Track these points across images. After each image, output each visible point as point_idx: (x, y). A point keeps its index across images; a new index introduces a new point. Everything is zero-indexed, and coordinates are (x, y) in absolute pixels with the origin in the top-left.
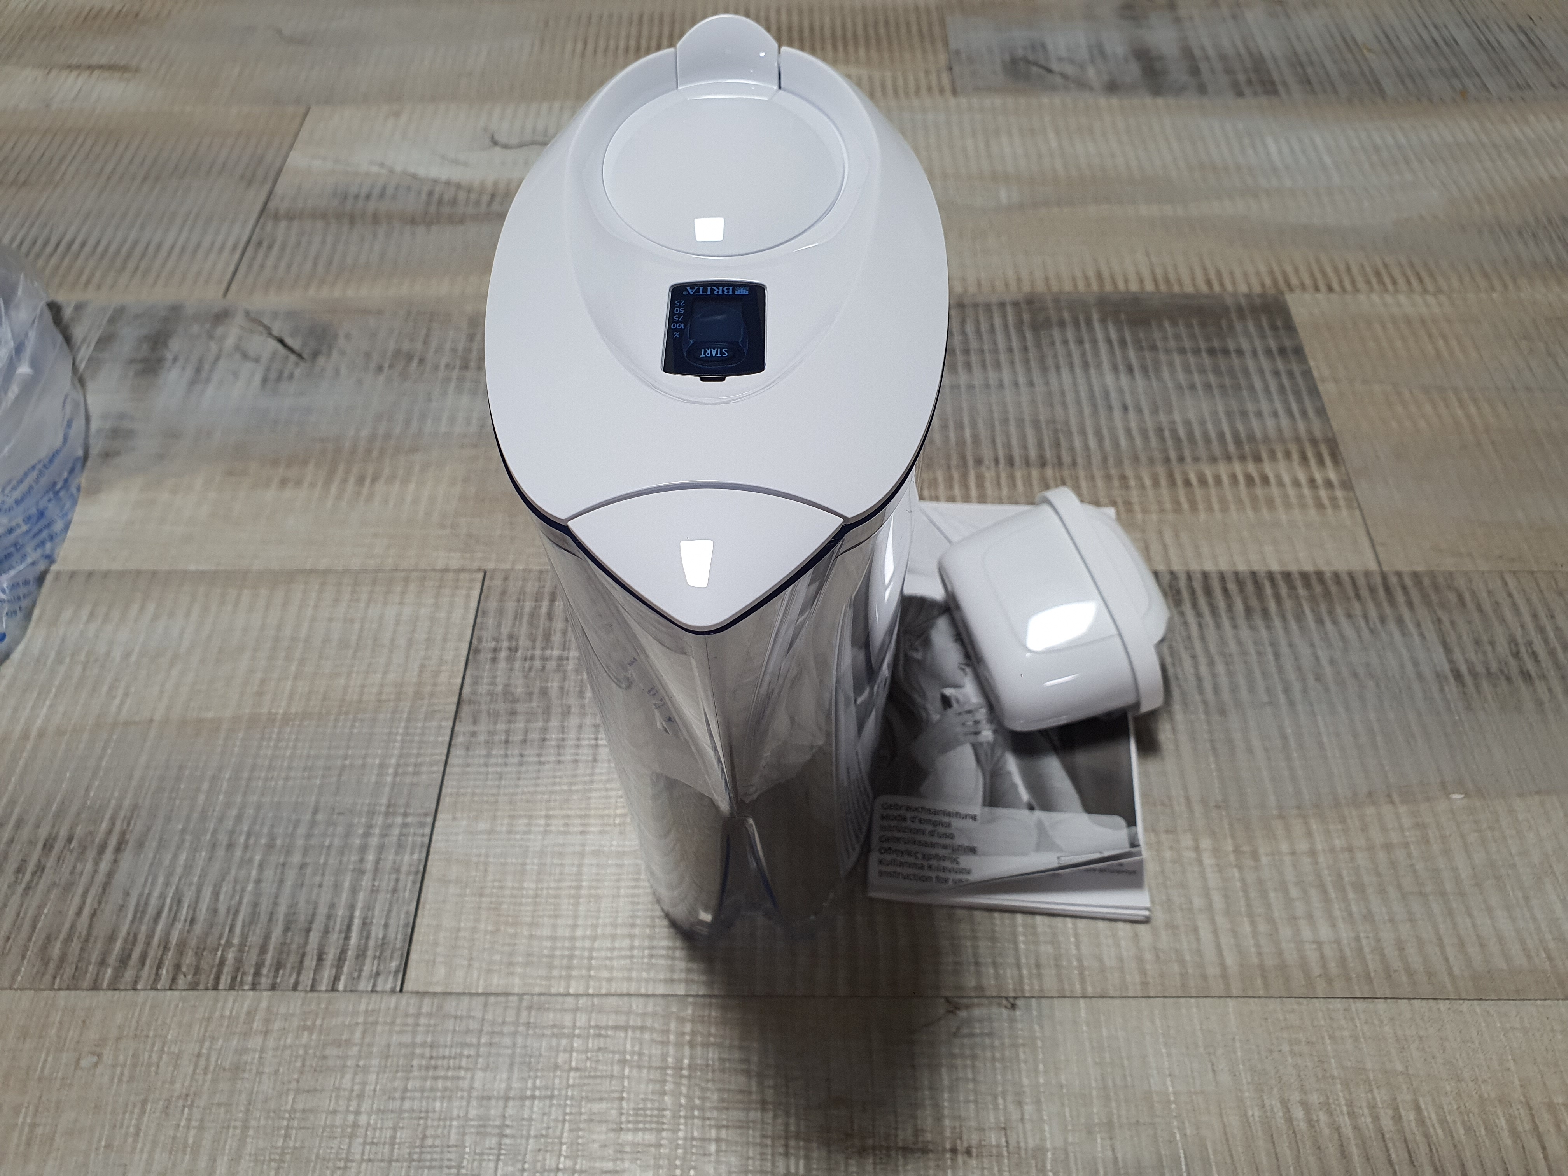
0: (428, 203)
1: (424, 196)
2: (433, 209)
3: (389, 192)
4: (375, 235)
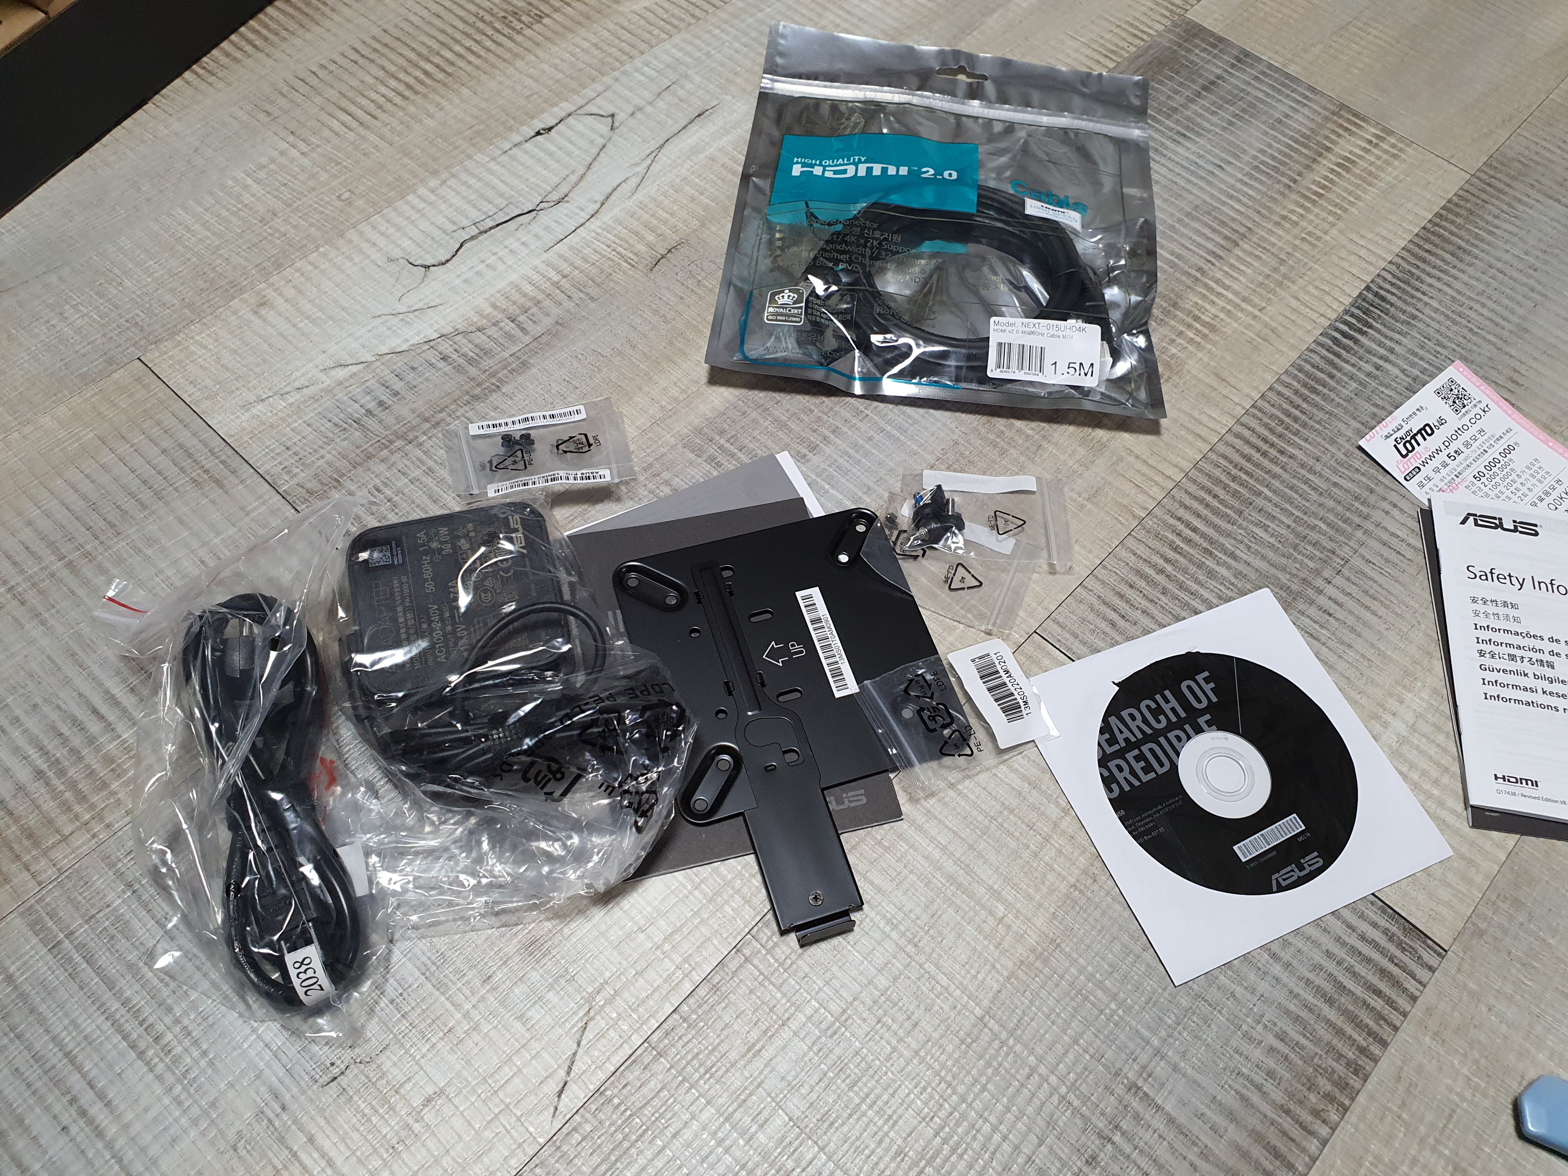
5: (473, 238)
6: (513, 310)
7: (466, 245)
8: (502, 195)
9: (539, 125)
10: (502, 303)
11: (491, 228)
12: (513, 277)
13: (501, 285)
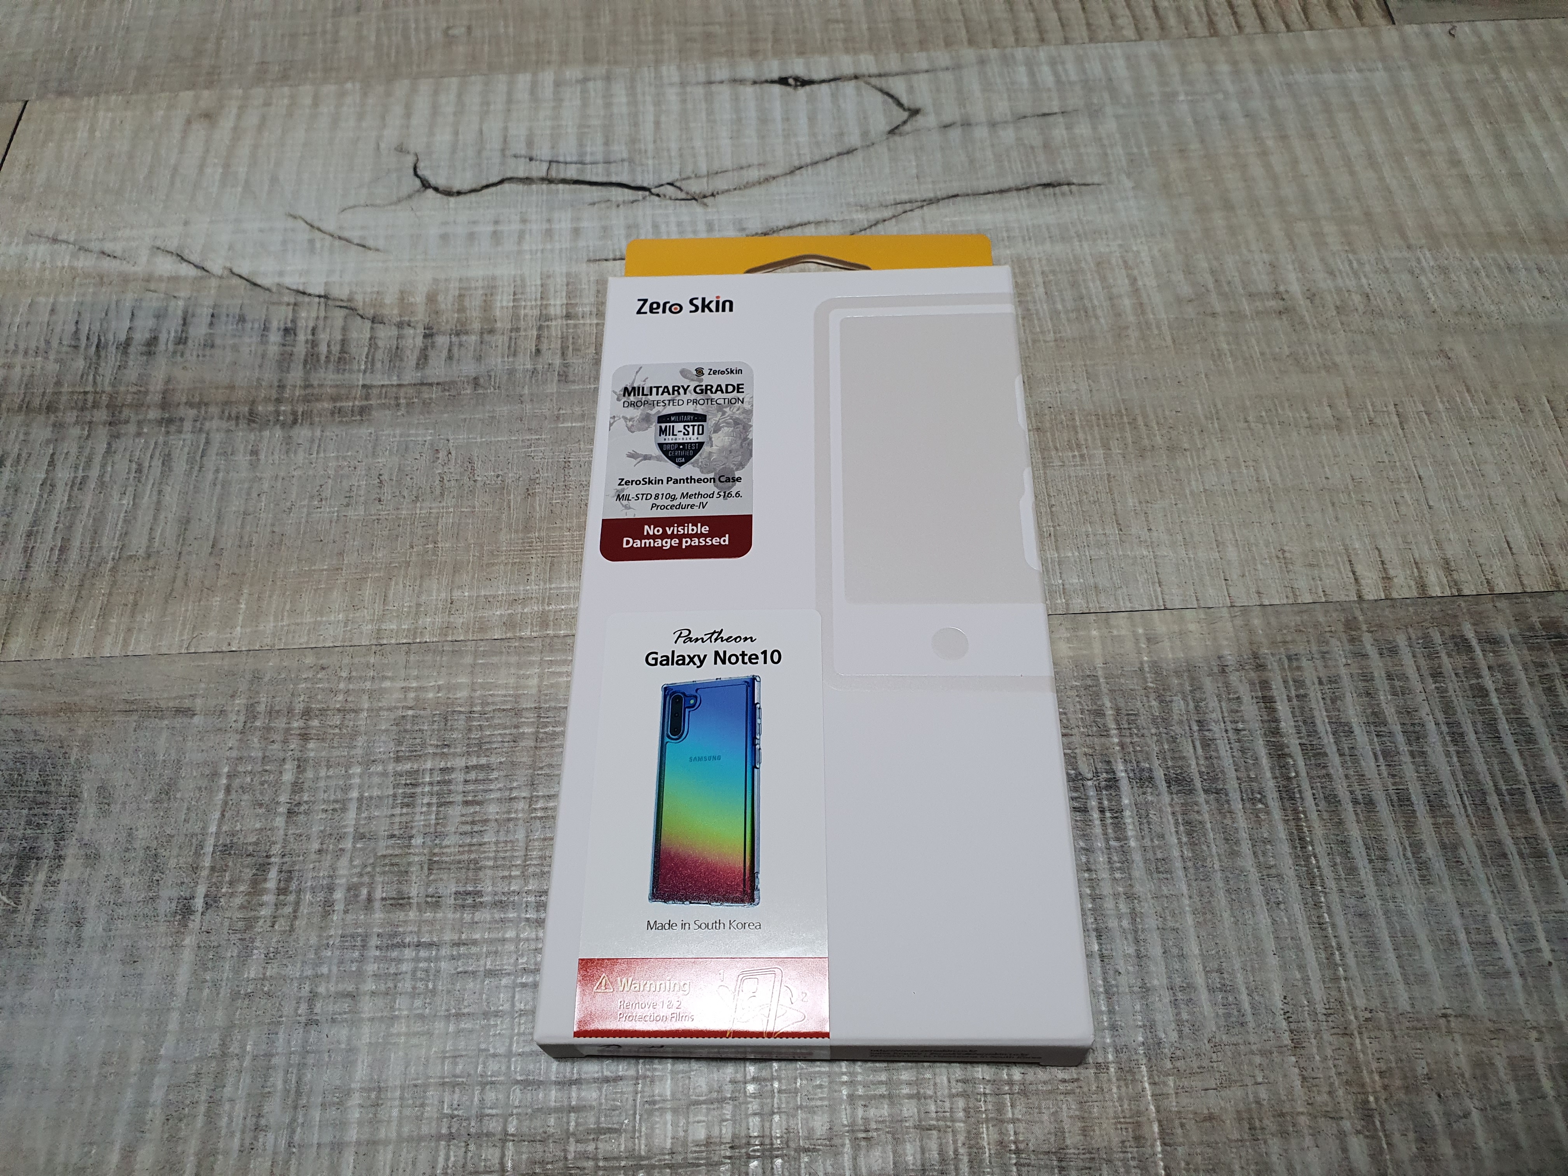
0: (285, 360)
1: (275, 337)
2: (296, 375)
3: (199, 330)
4: (167, 460)
5: (527, 180)
6: (449, 318)
7: (506, 186)
8: (633, 140)
9: (798, 68)
10: (446, 302)
11: (564, 181)
12: (505, 271)
13: (478, 271)
